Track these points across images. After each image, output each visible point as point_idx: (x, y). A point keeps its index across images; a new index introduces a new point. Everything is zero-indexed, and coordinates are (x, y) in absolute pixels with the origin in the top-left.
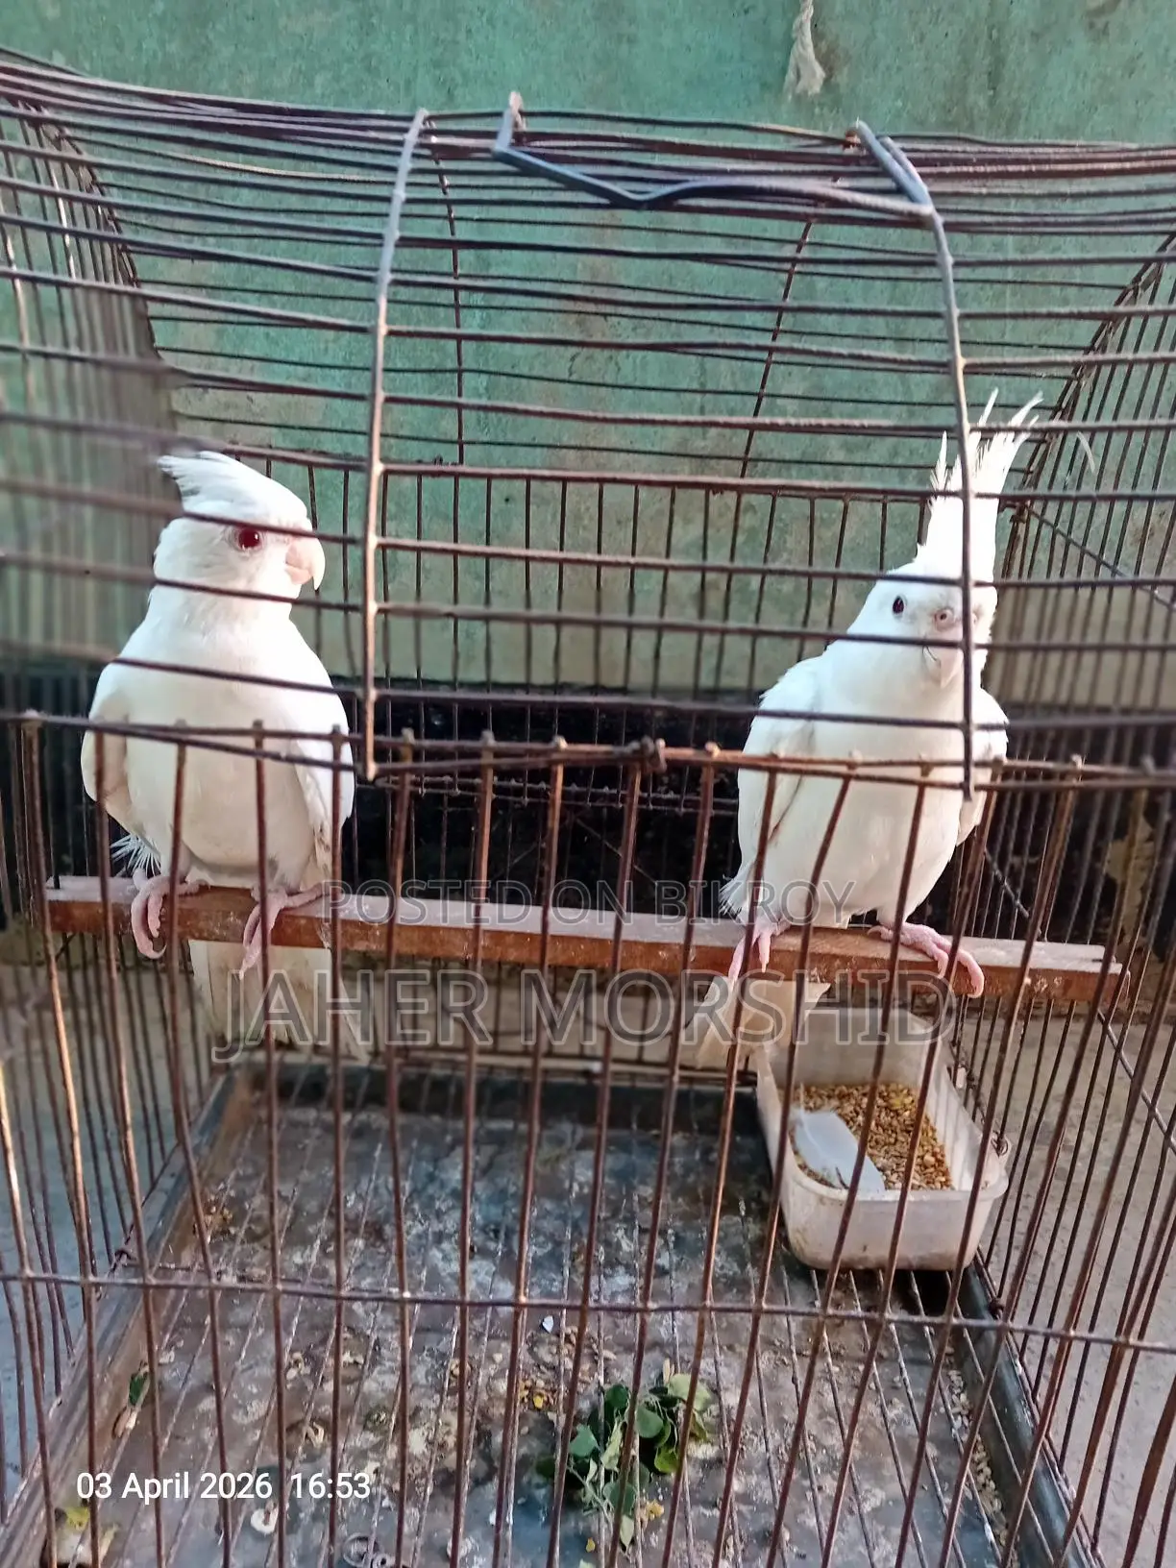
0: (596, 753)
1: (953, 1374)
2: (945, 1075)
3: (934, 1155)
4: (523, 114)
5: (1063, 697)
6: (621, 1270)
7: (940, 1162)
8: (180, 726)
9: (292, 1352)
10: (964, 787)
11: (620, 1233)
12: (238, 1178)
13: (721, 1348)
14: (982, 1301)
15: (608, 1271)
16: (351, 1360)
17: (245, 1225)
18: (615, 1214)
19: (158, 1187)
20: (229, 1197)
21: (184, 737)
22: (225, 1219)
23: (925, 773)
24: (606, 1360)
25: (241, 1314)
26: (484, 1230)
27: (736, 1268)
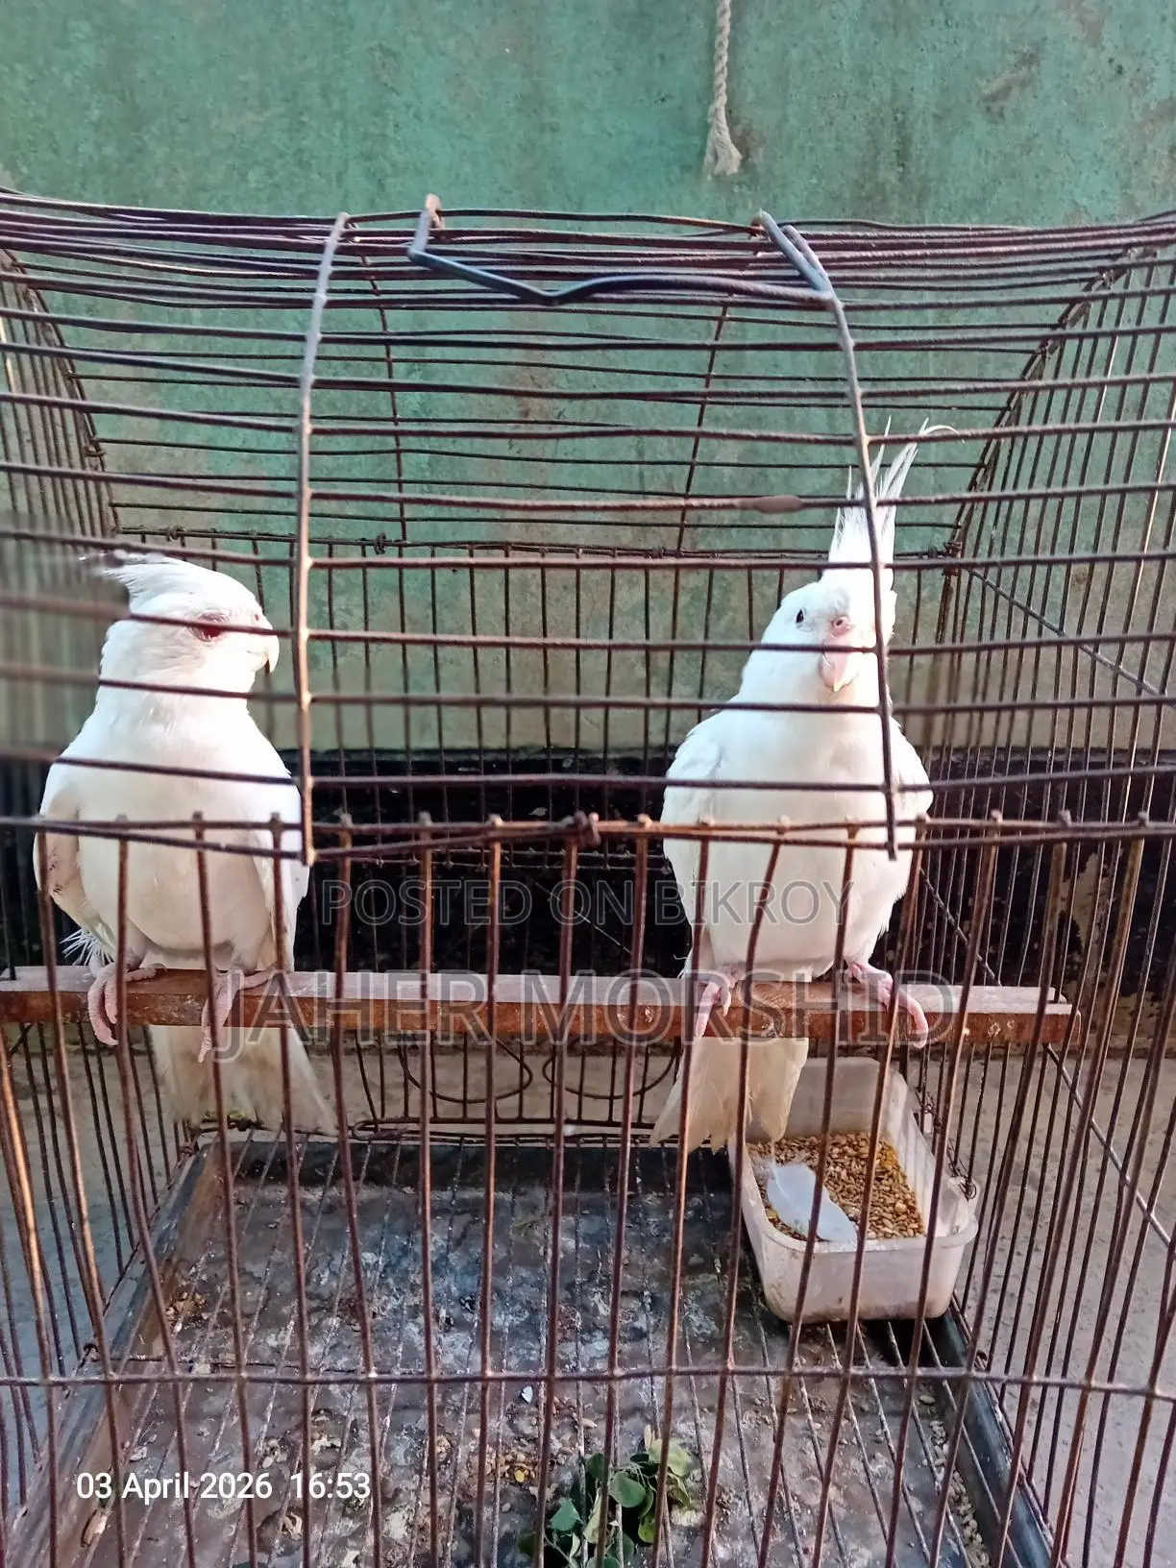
0: (530, 829)
1: (935, 1423)
2: (912, 1121)
3: (905, 1202)
4: (440, 213)
5: (1002, 742)
6: (599, 1335)
7: (912, 1209)
8: (122, 821)
9: (267, 1439)
10: (889, 847)
11: (598, 1297)
12: (209, 1262)
13: (702, 1410)
14: (959, 1347)
15: (586, 1337)
16: (328, 1444)
17: (218, 1310)
18: (591, 1278)
19: (127, 1276)
20: (201, 1281)
21: (124, 832)
22: (197, 1305)
23: (852, 835)
24: (587, 1428)
25: (216, 1403)
26: (459, 1301)
27: (714, 1327)
